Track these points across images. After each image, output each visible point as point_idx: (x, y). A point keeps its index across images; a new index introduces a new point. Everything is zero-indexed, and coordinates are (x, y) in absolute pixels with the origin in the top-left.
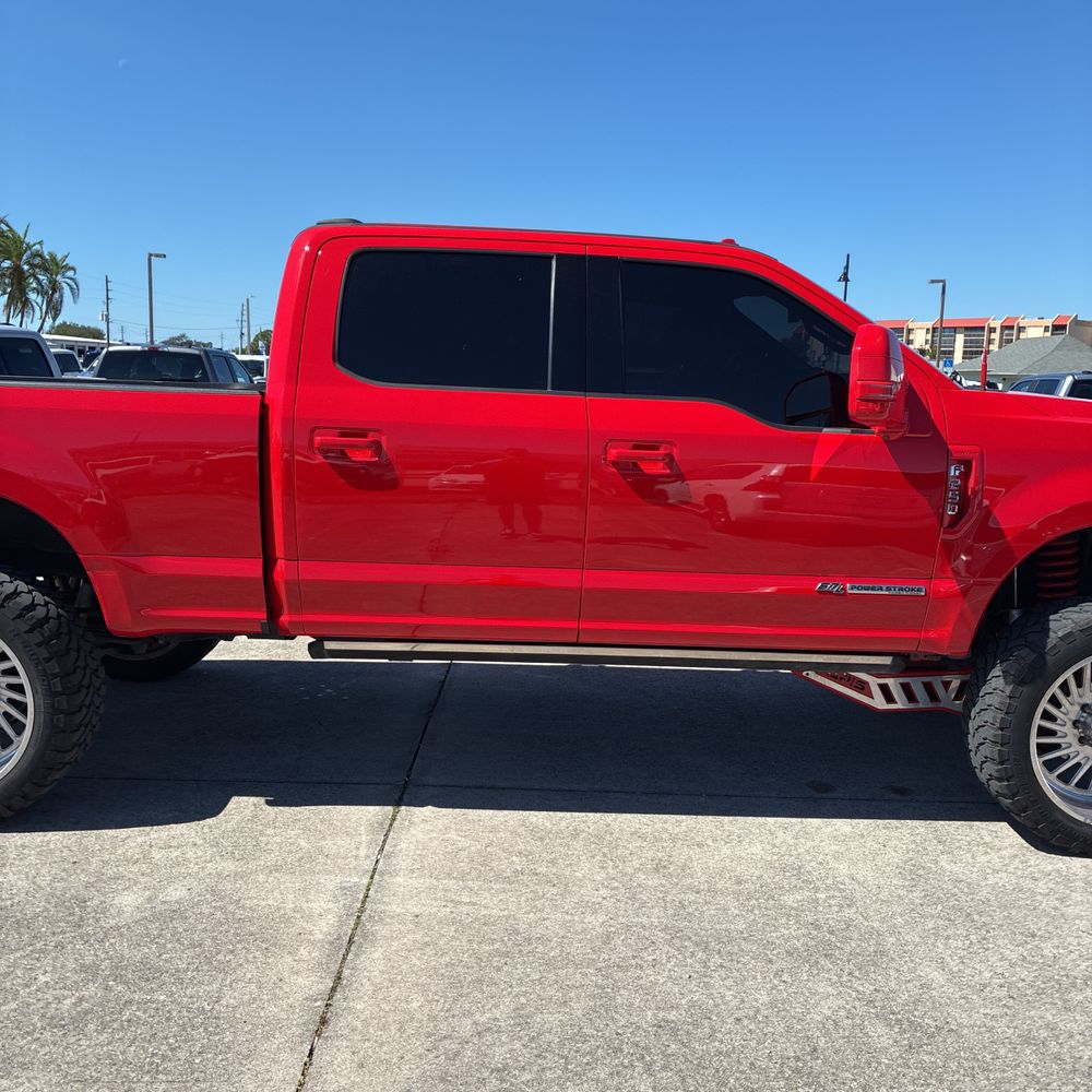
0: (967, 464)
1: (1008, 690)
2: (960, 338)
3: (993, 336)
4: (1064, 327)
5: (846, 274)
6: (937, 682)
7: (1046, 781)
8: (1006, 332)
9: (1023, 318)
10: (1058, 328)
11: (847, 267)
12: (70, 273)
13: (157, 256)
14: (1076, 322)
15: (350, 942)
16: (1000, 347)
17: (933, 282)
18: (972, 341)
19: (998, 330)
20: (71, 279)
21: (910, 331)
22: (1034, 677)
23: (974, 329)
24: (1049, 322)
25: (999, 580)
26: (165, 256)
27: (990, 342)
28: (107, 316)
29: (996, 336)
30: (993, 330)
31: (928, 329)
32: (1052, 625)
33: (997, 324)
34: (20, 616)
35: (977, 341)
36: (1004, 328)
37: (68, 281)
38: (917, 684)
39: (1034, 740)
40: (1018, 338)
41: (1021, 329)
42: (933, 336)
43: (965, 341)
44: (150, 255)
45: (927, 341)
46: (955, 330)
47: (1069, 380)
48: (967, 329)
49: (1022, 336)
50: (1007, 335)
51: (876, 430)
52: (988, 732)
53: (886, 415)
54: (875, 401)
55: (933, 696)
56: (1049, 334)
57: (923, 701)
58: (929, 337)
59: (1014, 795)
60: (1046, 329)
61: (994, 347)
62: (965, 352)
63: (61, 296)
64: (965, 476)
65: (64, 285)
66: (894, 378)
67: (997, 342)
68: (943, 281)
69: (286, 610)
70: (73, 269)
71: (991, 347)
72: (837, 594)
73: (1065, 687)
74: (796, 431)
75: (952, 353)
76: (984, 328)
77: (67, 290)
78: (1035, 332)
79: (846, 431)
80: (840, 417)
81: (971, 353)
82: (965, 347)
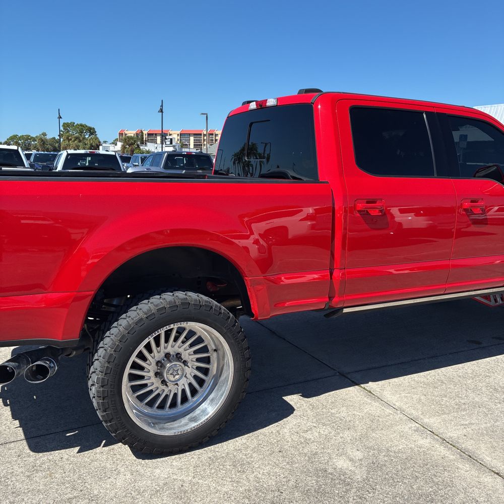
2: (192, 139)
3: (205, 138)
8: (211, 136)
17: (202, 114)
18: (197, 140)
23: (197, 135)
31: (178, 134)
35: (199, 140)
42: (180, 137)
43: (194, 140)
46: (189, 135)
48: (195, 134)
58: (179, 138)
62: (194, 145)
76: (201, 134)
81: (197, 145)
82: (194, 142)
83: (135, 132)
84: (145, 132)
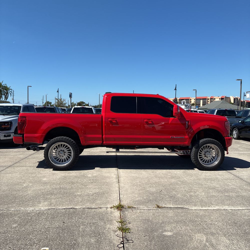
0: (188, 121)
1: (195, 149)
2: (201, 101)
3: (208, 100)
4: (223, 98)
5: (176, 88)
6: (187, 151)
7: (201, 162)
9: (215, 97)
10: (222, 99)
11: (176, 87)
12: (11, 90)
13: (30, 86)
14: (226, 97)
15: (118, 177)
16: (210, 103)
17: (194, 90)
18: (204, 102)
19: (210, 99)
20: (11, 92)
21: (191, 100)
22: (198, 148)
23: (204, 99)
24: (220, 97)
25: (193, 136)
26: (31, 86)
27: (208, 102)
28: (13, 99)
29: (209, 100)
30: (208, 99)
31: (194, 99)
32: (200, 141)
33: (209, 98)
34: (72, 142)
35: (205, 102)
36: (211, 99)
37: (10, 92)
38: (185, 151)
39: (199, 157)
40: (214, 101)
41: (214, 99)
43: (203, 102)
44: (28, 86)
45: (194, 102)
46: (200, 99)
47: (217, 110)
48: (203, 99)
49: (215, 100)
50: (211, 100)
51: (177, 117)
52: (193, 155)
53: (178, 116)
54: (176, 114)
55: (187, 153)
56: (220, 100)
57: (186, 154)
58: (195, 101)
59: (197, 163)
60: (220, 99)
61: (209, 103)
62: (203, 104)
63: (8, 95)
64: (188, 123)
65: (9, 93)
66: (178, 111)
67: (209, 102)
68: (196, 90)
69: (104, 141)
70: (11, 89)
71: (208, 103)
72: (173, 138)
73: (202, 149)
74: (167, 118)
75: (200, 104)
76: (206, 99)
77: (9, 94)
78: (217, 100)
79: (173, 118)
80: (172, 116)
81: (204, 104)
82: (203, 103)
83: (173, 99)
84: (178, 99)
